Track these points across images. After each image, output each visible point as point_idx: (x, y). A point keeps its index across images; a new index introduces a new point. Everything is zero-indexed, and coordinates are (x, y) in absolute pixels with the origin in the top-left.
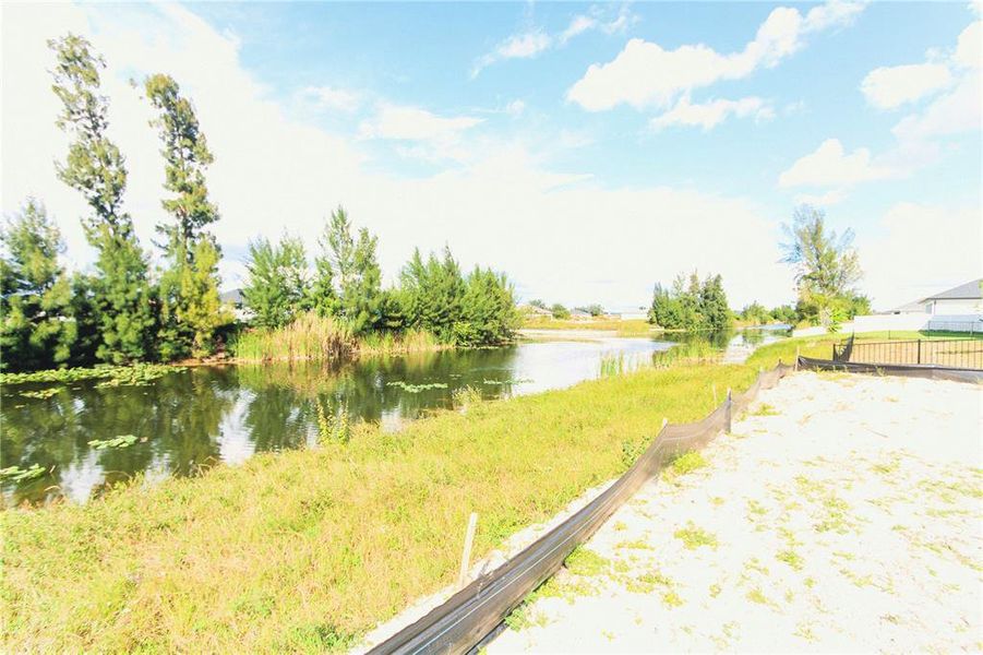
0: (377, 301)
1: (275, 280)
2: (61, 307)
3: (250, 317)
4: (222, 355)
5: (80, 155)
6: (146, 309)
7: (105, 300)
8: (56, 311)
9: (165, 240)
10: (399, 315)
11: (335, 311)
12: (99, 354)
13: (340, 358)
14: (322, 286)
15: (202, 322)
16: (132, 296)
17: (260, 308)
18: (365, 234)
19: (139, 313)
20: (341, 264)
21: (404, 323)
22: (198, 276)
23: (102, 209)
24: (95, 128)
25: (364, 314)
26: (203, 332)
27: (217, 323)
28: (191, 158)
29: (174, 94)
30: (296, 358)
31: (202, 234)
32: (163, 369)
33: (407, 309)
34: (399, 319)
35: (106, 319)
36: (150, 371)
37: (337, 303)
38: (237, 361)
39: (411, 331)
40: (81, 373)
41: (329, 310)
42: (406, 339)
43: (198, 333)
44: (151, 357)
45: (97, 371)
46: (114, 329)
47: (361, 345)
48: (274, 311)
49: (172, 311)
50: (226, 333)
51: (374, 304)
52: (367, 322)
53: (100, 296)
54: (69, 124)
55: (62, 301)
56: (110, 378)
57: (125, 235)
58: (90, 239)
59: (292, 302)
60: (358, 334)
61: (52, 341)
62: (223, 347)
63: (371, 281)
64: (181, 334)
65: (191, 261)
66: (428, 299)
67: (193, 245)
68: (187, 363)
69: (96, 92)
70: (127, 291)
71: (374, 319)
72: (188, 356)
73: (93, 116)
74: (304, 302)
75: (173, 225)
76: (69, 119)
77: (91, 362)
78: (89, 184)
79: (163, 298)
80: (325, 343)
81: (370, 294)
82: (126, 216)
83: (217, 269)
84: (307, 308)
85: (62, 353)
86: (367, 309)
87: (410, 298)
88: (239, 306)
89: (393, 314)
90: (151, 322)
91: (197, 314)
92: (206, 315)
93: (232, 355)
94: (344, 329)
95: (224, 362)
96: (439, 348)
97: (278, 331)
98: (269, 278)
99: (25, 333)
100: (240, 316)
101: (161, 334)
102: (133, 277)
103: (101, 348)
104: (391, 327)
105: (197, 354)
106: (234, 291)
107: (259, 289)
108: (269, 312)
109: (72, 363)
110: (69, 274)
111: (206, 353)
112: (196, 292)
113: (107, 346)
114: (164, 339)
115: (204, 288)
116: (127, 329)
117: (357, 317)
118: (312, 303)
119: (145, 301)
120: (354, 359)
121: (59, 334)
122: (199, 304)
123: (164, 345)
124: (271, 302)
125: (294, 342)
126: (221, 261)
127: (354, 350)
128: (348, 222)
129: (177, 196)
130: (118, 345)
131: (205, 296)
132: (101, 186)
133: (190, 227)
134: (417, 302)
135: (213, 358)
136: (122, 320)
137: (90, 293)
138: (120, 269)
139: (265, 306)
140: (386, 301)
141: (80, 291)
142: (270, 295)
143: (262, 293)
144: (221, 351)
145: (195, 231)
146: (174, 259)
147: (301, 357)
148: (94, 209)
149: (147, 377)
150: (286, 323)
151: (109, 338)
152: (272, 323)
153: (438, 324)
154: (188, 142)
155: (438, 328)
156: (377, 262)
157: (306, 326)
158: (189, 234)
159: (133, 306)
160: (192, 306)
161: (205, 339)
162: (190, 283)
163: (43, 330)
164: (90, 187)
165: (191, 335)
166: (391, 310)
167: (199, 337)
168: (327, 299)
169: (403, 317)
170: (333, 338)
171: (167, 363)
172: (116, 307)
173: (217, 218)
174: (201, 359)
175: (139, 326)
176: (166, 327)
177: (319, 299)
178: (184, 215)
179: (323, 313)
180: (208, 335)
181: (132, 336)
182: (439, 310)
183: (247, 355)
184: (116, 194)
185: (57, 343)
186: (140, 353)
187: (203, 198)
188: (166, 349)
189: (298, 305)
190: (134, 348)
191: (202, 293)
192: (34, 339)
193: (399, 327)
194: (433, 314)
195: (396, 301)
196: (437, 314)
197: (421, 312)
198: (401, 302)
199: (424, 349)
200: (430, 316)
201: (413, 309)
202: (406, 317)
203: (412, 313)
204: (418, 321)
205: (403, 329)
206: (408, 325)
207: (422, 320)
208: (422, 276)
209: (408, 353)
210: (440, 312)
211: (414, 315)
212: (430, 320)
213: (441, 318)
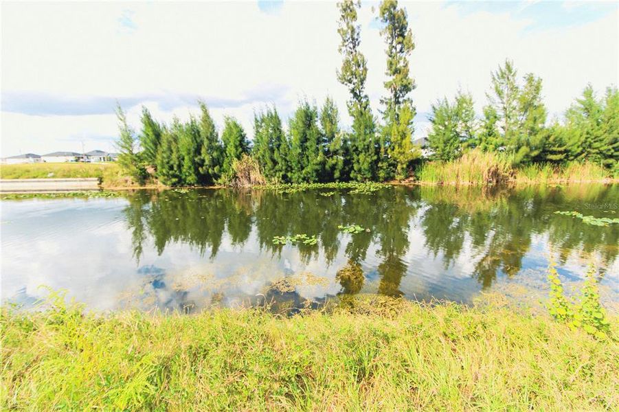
0: (540, 137)
1: (450, 126)
2: (337, 150)
3: (431, 153)
4: (412, 179)
5: (347, 64)
6: (373, 150)
7: (355, 145)
8: (336, 153)
9: (384, 108)
10: (562, 149)
11: (496, 147)
12: (351, 175)
13: (497, 184)
14: (487, 128)
15: (402, 157)
16: (367, 141)
17: (437, 147)
18: (530, 79)
19: (370, 153)
20: (505, 108)
21: (567, 157)
22: (401, 128)
23: (355, 95)
24: (354, 47)
25: (524, 150)
26: (402, 164)
27: (410, 158)
28: (401, 51)
29: (395, 8)
30: (461, 183)
31: (405, 101)
32: (380, 185)
33: (573, 144)
34: (560, 152)
35: (355, 156)
36: (373, 186)
37: (499, 141)
38: (421, 183)
39: (574, 164)
40: (344, 185)
41: (491, 147)
42: (567, 172)
43: (399, 164)
44: (375, 178)
45: (350, 184)
46: (358, 161)
47: (518, 176)
48: (448, 149)
49: (386, 152)
50: (415, 165)
51: (536, 140)
52: (527, 156)
53: (353, 144)
54: (344, 49)
55: (338, 147)
56: (356, 188)
57: (365, 108)
58: (350, 112)
59: (461, 142)
60: (515, 166)
61: (333, 167)
62: (413, 174)
63: (535, 120)
64: (390, 165)
65: (398, 119)
66: (601, 132)
67: (399, 108)
68: (393, 183)
69: (355, 24)
70: (364, 140)
71: (535, 153)
72: (393, 178)
73: (353, 39)
74: (471, 141)
75: (388, 97)
76: (343, 46)
77: (348, 179)
78: (350, 81)
79: (381, 143)
80: (486, 172)
81: (533, 131)
82: (366, 96)
83: (412, 123)
84: (473, 146)
85: (337, 174)
86: (528, 144)
87: (578, 133)
88: (423, 148)
89: (555, 149)
90: (375, 158)
91: (399, 153)
92: (404, 153)
93: (418, 179)
94: (503, 162)
95: (412, 183)
96: (609, 181)
97: (450, 163)
98: (445, 126)
99: (323, 163)
100: (425, 154)
101: (380, 165)
102: (368, 132)
103: (353, 171)
104: (551, 161)
105: (398, 177)
106: (421, 139)
107: (438, 135)
108: (443, 150)
109: (341, 180)
110: (341, 133)
111: (402, 177)
112: (399, 138)
113: (355, 171)
114: (381, 168)
115: (404, 136)
116: (363, 161)
117: (517, 151)
118: (477, 142)
119: (373, 146)
120: (510, 186)
121: (336, 164)
122: (400, 146)
123: (381, 171)
124: (446, 143)
125: (460, 172)
126: (415, 117)
127: (511, 179)
128: (513, 71)
129: (390, 79)
130: (360, 171)
131: (404, 141)
132: (355, 81)
133: (398, 98)
134: (585, 136)
135: (407, 181)
136: (362, 157)
137: (349, 143)
138: (362, 127)
139: (441, 146)
140: (549, 137)
141: (345, 141)
142: (445, 138)
143: (441, 137)
144: (411, 176)
145: (401, 100)
146: (388, 119)
147: (465, 183)
148: (352, 95)
149: (372, 190)
150: (455, 157)
151: (356, 167)
152: (445, 158)
153: (611, 156)
154: (401, 39)
155: (610, 161)
156: (542, 102)
157: (471, 159)
158: (397, 102)
159: (367, 149)
160: (397, 147)
161: (403, 168)
162: (396, 133)
163: (331, 162)
164: (350, 83)
165: (395, 166)
166: (554, 145)
167: (399, 167)
168: (490, 138)
169: (566, 151)
170: (493, 169)
171: (382, 182)
172: (360, 149)
173: (414, 88)
174: (400, 181)
175: (369, 160)
176: (383, 161)
177: (484, 138)
178: (395, 89)
179: (485, 149)
180: (405, 166)
181: (366, 166)
182: (615, 143)
183: (427, 179)
184: (362, 84)
185: (335, 169)
186: (369, 175)
187: (407, 75)
188: (382, 174)
189: (465, 144)
190: (367, 172)
191: (402, 139)
192: (327, 167)
193: (561, 160)
194: (606, 147)
195: (561, 136)
196: (610, 147)
197: (590, 146)
198: (565, 139)
199: (589, 181)
200: (601, 149)
201: (580, 143)
202: (570, 151)
203: (578, 147)
204: (583, 155)
205: (565, 162)
206: (572, 158)
207: (589, 153)
208: (594, 110)
209: (568, 184)
210: (615, 145)
211: (581, 149)
212: (601, 153)
213: (616, 151)
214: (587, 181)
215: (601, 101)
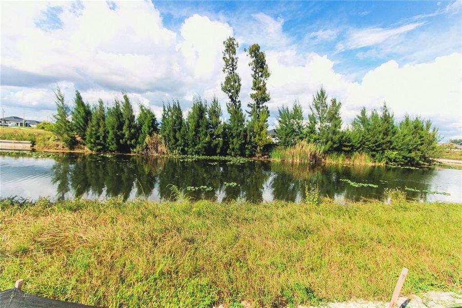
0: (338, 136)
1: (289, 125)
2: (219, 135)
3: (277, 141)
4: (266, 156)
5: (228, 80)
6: (242, 136)
7: (231, 133)
8: (218, 136)
9: (250, 110)
10: (350, 144)
11: (315, 140)
12: (228, 152)
13: (315, 163)
14: (310, 128)
15: (260, 142)
16: (238, 131)
17: (282, 138)
18: (334, 102)
19: (240, 138)
20: (320, 118)
21: (352, 149)
22: (260, 124)
23: (232, 100)
24: (233, 70)
25: (330, 143)
26: (260, 147)
27: (265, 143)
28: (261, 76)
29: (258, 51)
30: (295, 161)
31: (263, 107)
32: (246, 160)
33: (355, 141)
34: (349, 146)
35: (231, 140)
36: (242, 160)
37: (316, 136)
38: (272, 160)
39: (356, 153)
40: (223, 158)
41: (312, 140)
42: (353, 158)
43: (258, 147)
44: (243, 155)
45: (227, 158)
46: (233, 143)
47: (327, 158)
48: (288, 139)
49: (251, 138)
50: (269, 147)
51: (336, 138)
52: (331, 147)
53: (229, 131)
54: (226, 70)
55: (220, 133)
56: (230, 161)
57: (238, 108)
58: (228, 111)
59: (296, 136)
60: (326, 152)
62: (267, 153)
63: (336, 126)
64: (253, 147)
65: (258, 118)
66: (369, 136)
67: (259, 111)
68: (254, 158)
69: (234, 57)
70: (237, 130)
71: (335, 146)
72: (254, 156)
73: (233, 65)
74: (301, 136)
75: (253, 103)
76: (226, 68)
77: (226, 155)
78: (230, 91)
79: (248, 132)
80: (309, 155)
81: (334, 133)
82: (239, 101)
83: (267, 121)
84: (302, 138)
85: (218, 151)
86: (332, 140)
87: (358, 136)
88: (274, 137)
89: (346, 144)
90: (244, 141)
91: (259, 139)
92: (262, 139)
93: (270, 157)
94: (319, 150)
95: (266, 159)
96: (374, 164)
97: (289, 148)
98: (286, 125)
99: (209, 143)
100: (274, 141)
101: (246, 146)
102: (239, 124)
103: (229, 150)
104: (344, 151)
105: (258, 155)
106: (272, 130)
107: (282, 129)
108: (285, 140)
109: (221, 154)
110: (222, 123)
111: (260, 155)
112: (259, 130)
113: (230, 149)
114: (247, 148)
115: (262, 129)
116: (236, 143)
117: (326, 144)
118: (304, 136)
119: (242, 133)
120: (323, 165)
121: (218, 143)
122: (259, 135)
123: (247, 150)
124: (287, 135)
125: (295, 154)
126: (269, 118)
127: (323, 160)
128: (325, 96)
129: (255, 92)
130: (233, 149)
131: (262, 132)
132: (233, 91)
133: (259, 104)
134: (361, 138)
135: (263, 158)
136: (235, 140)
137: (227, 130)
138: (236, 121)
139: (284, 137)
140: (343, 137)
141: (224, 129)
142: (286, 132)
143: (283, 131)
144: (266, 155)
145: (261, 106)
146: (253, 117)
147: (297, 161)
148: (230, 100)
149: (241, 162)
150: (292, 145)
151: (231, 146)
152: (286, 144)
153: (374, 150)
154: (261, 70)
155: (374, 153)
156: (340, 116)
157: (301, 147)
158: (258, 107)
159: (238, 135)
160: (257, 136)
161: (260, 149)
162: (257, 127)
163: (215, 142)
164: (230, 92)
165: (256, 148)
166: (345, 142)
167: (258, 148)
168: (311, 135)
169: (352, 146)
170: (313, 153)
171: (247, 157)
172: (234, 135)
173: (269, 99)
174: (259, 158)
175: (239, 142)
176: (248, 144)
177: (308, 134)
178: (257, 99)
179: (309, 141)
180: (262, 148)
181: (237, 146)
182: (376, 143)
183: (275, 158)
184: (237, 94)
185: (217, 147)
186: (239, 153)
187: (265, 91)
188: (247, 152)
189: (298, 137)
190: (238, 151)
191: (261, 131)
192: (212, 145)
193: (349, 151)
194: (372, 145)
195: (349, 137)
196: (374, 145)
197: (364, 144)
198: (352, 138)
199: (364, 164)
200: (370, 146)
201: (359, 142)
202: (354, 146)
203: (358, 144)
204: (361, 148)
205: (351, 152)
206: (355, 150)
207: (364, 148)
208: (366, 124)
209: (353, 165)
210: (376, 144)
211: (359, 145)
212: (369, 148)
213: (377, 147)
214: (363, 163)
215: (370, 119)
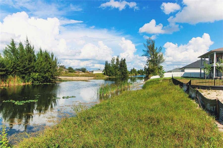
10: (4, 69)
21: (7, 73)
39: (10, 77)
42: (8, 81)
66: (19, 62)
87: (10, 62)
96: (24, 84)
134: (13, 64)
153: (24, 73)
155: (24, 75)
169: (6, 70)
182: (24, 68)
194: (21, 69)
195: (3, 63)
196: (23, 69)
197: (16, 68)
198: (5, 64)
200: (20, 70)
201: (11, 67)
202: (8, 70)
203: (11, 69)
204: (14, 72)
205: (6, 76)
206: (9, 73)
207: (16, 71)
208: (15, 52)
209: (9, 86)
210: (25, 69)
211: (12, 69)
212: (20, 71)
213: (25, 71)
214: (16, 84)
215: (18, 49)
